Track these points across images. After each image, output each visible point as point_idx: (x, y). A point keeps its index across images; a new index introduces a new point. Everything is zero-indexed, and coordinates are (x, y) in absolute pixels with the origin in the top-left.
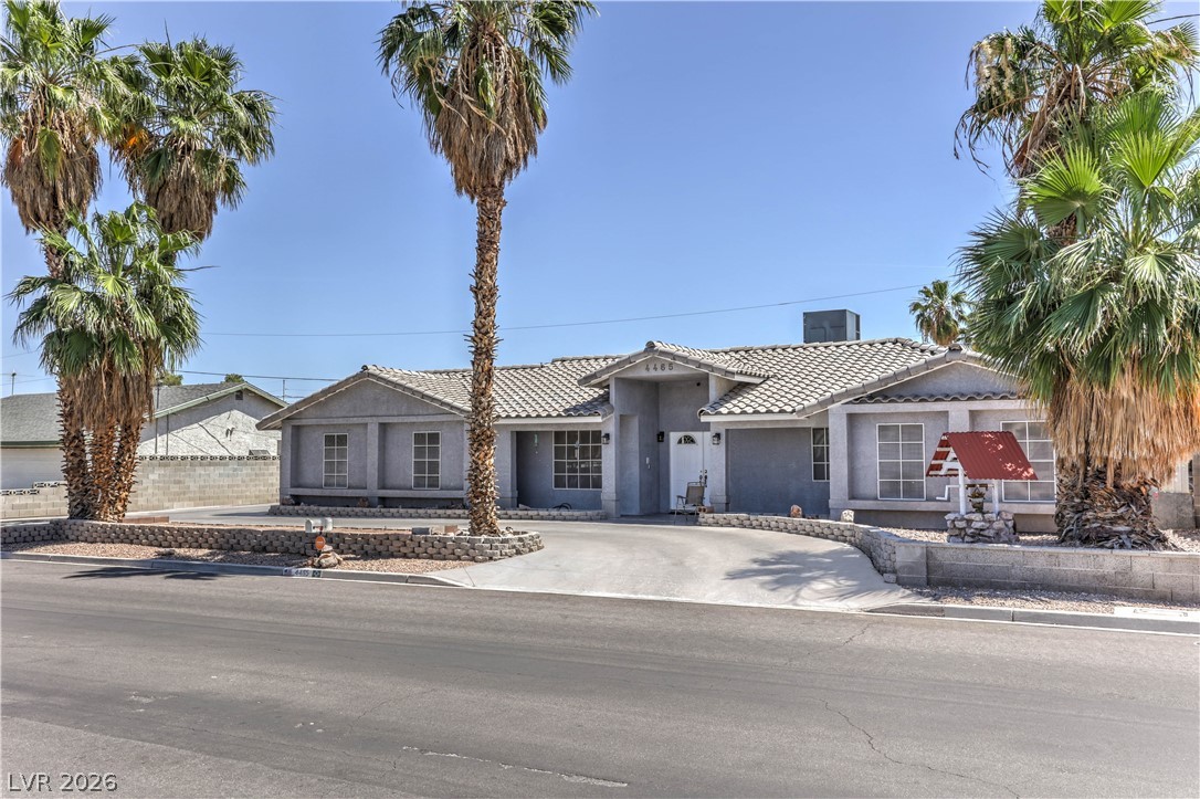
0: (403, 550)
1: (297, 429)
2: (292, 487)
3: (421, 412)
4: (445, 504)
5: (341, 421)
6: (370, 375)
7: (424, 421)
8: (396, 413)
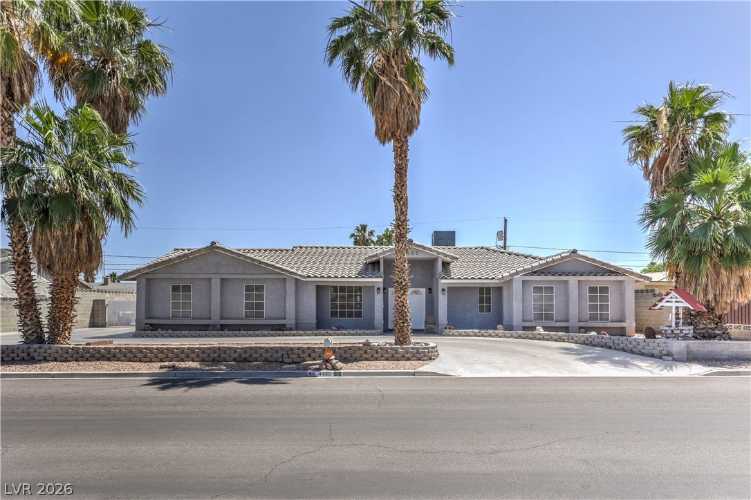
0: (364, 356)
1: (149, 280)
2: (146, 318)
3: (253, 272)
4: (276, 328)
5: (189, 276)
6: (217, 248)
7: (253, 278)
8: (234, 272)
